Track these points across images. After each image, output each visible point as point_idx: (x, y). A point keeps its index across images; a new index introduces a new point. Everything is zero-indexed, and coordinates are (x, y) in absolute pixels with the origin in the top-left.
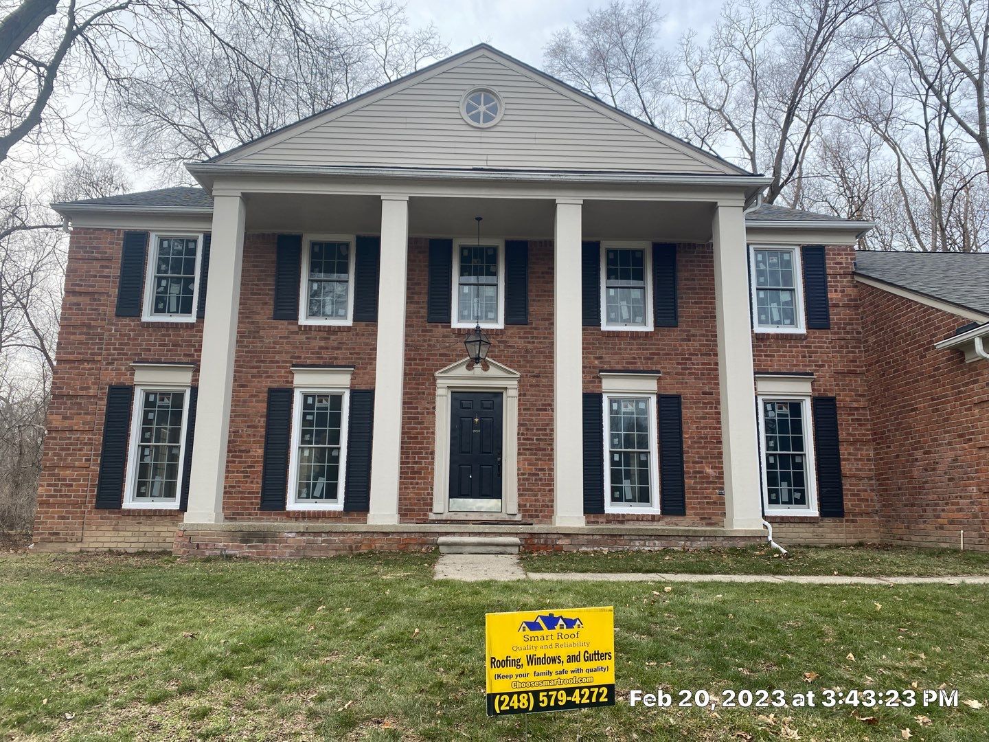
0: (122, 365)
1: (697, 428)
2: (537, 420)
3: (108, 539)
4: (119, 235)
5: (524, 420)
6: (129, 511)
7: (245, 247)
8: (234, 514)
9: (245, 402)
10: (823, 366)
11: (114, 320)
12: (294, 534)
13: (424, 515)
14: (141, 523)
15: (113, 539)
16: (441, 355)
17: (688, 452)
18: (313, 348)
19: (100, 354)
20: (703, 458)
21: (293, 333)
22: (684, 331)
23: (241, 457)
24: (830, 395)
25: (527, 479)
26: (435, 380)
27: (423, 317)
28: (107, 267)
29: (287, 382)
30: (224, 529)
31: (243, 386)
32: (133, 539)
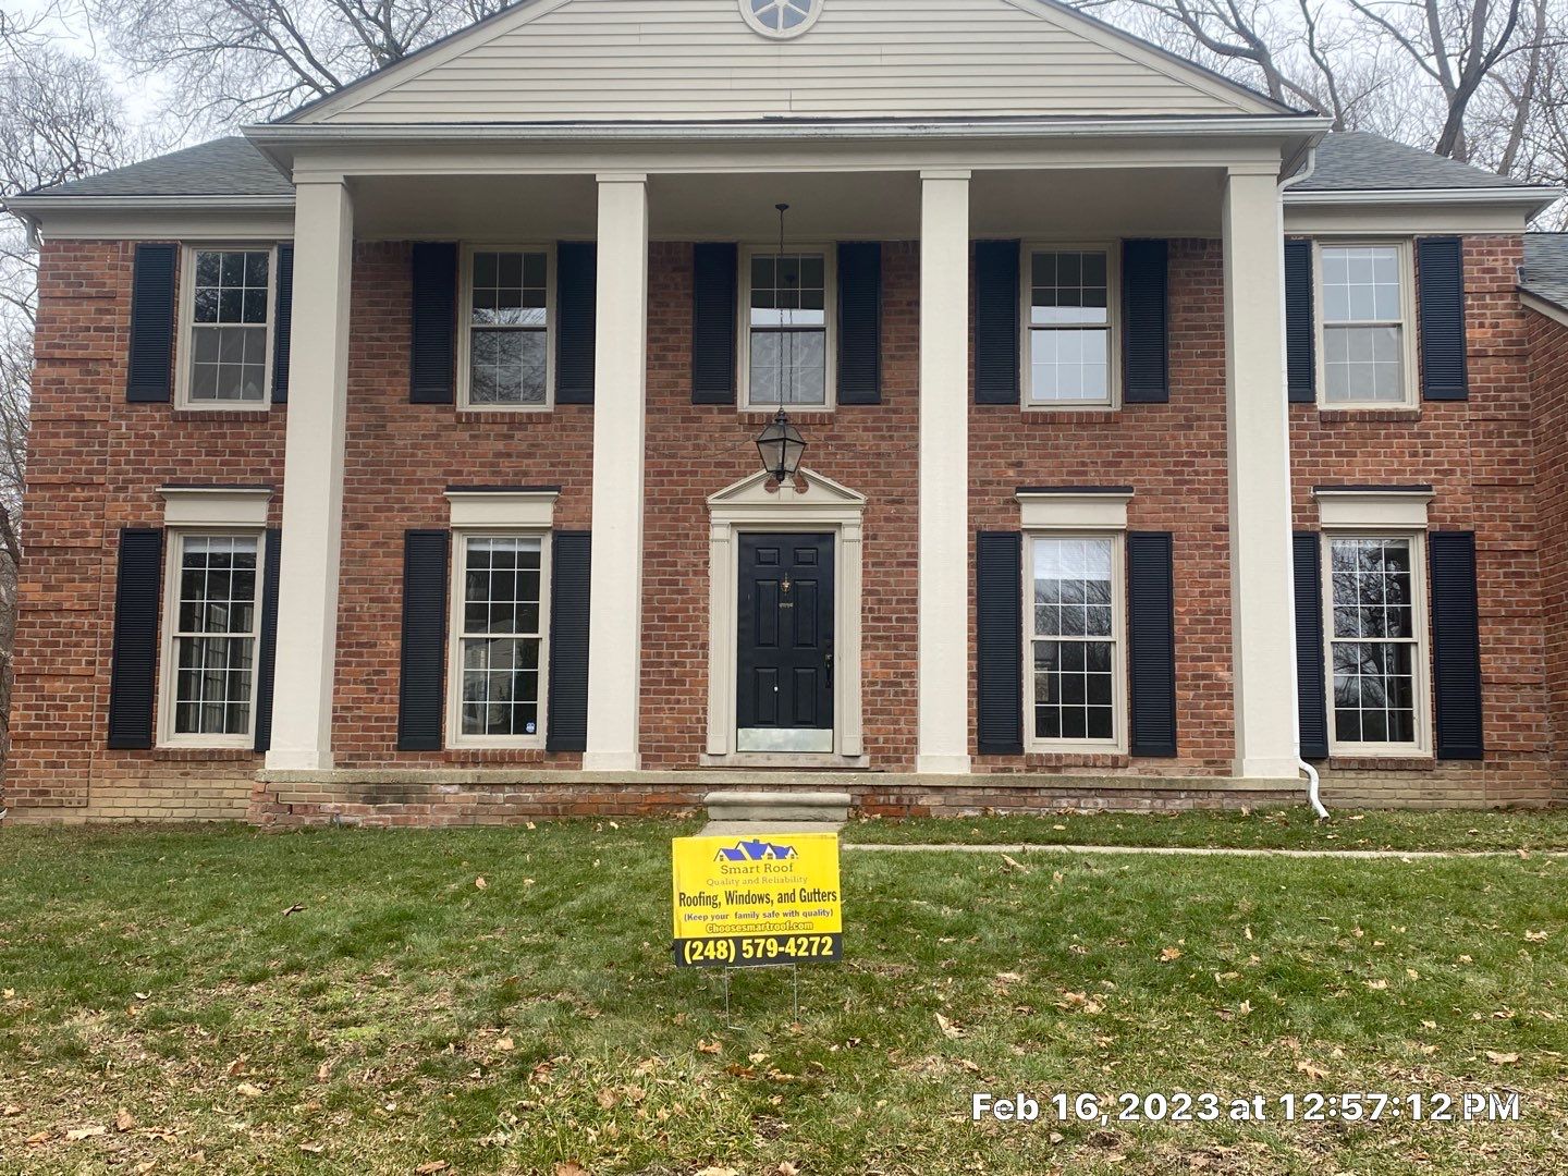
0: (142, 491)
1: (1202, 594)
2: (898, 583)
3: (132, 802)
4: (125, 250)
5: (873, 583)
6: (166, 752)
7: (354, 269)
8: (351, 757)
9: (364, 556)
10: (1452, 472)
11: (125, 409)
12: (456, 788)
13: (691, 758)
14: (187, 774)
15: (142, 803)
16: (718, 465)
17: (1184, 640)
18: (484, 456)
19: (103, 472)
20: (1213, 650)
21: (446, 428)
22: (1182, 410)
23: (361, 655)
24: (1463, 527)
25: (881, 693)
26: (707, 511)
27: (683, 393)
28: (108, 312)
29: (439, 518)
30: (336, 780)
31: (359, 527)
32: (175, 803)
